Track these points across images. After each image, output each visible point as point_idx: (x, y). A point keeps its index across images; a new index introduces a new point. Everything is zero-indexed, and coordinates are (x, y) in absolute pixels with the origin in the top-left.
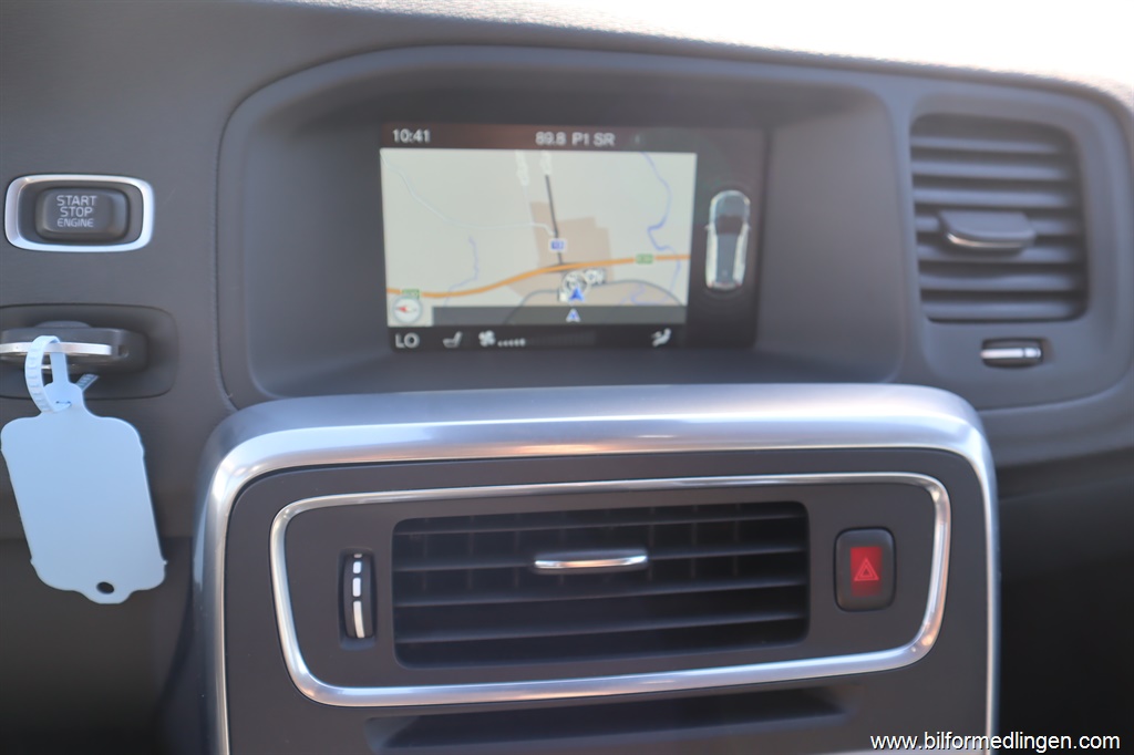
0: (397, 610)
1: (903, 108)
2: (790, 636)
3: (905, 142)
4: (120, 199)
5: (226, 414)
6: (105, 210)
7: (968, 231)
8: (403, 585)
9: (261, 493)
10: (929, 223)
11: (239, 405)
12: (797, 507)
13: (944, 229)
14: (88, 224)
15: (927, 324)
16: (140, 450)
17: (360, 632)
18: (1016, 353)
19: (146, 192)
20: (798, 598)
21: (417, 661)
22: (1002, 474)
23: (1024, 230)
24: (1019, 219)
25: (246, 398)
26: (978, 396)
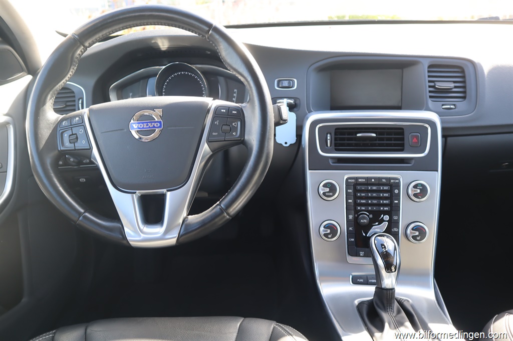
0: (335, 143)
1: (426, 64)
2: (401, 150)
3: (427, 74)
4: (291, 82)
5: (307, 114)
6: (289, 83)
7: (439, 85)
8: (336, 139)
9: (314, 124)
10: (432, 84)
11: (309, 113)
12: (402, 129)
13: (435, 85)
14: (287, 85)
15: (430, 101)
16: (296, 118)
17: (329, 146)
18: (449, 107)
19: (296, 81)
20: (403, 145)
21: (338, 150)
22: (443, 129)
23: (452, 85)
24: (452, 83)
25: (310, 112)
26: (440, 114)
